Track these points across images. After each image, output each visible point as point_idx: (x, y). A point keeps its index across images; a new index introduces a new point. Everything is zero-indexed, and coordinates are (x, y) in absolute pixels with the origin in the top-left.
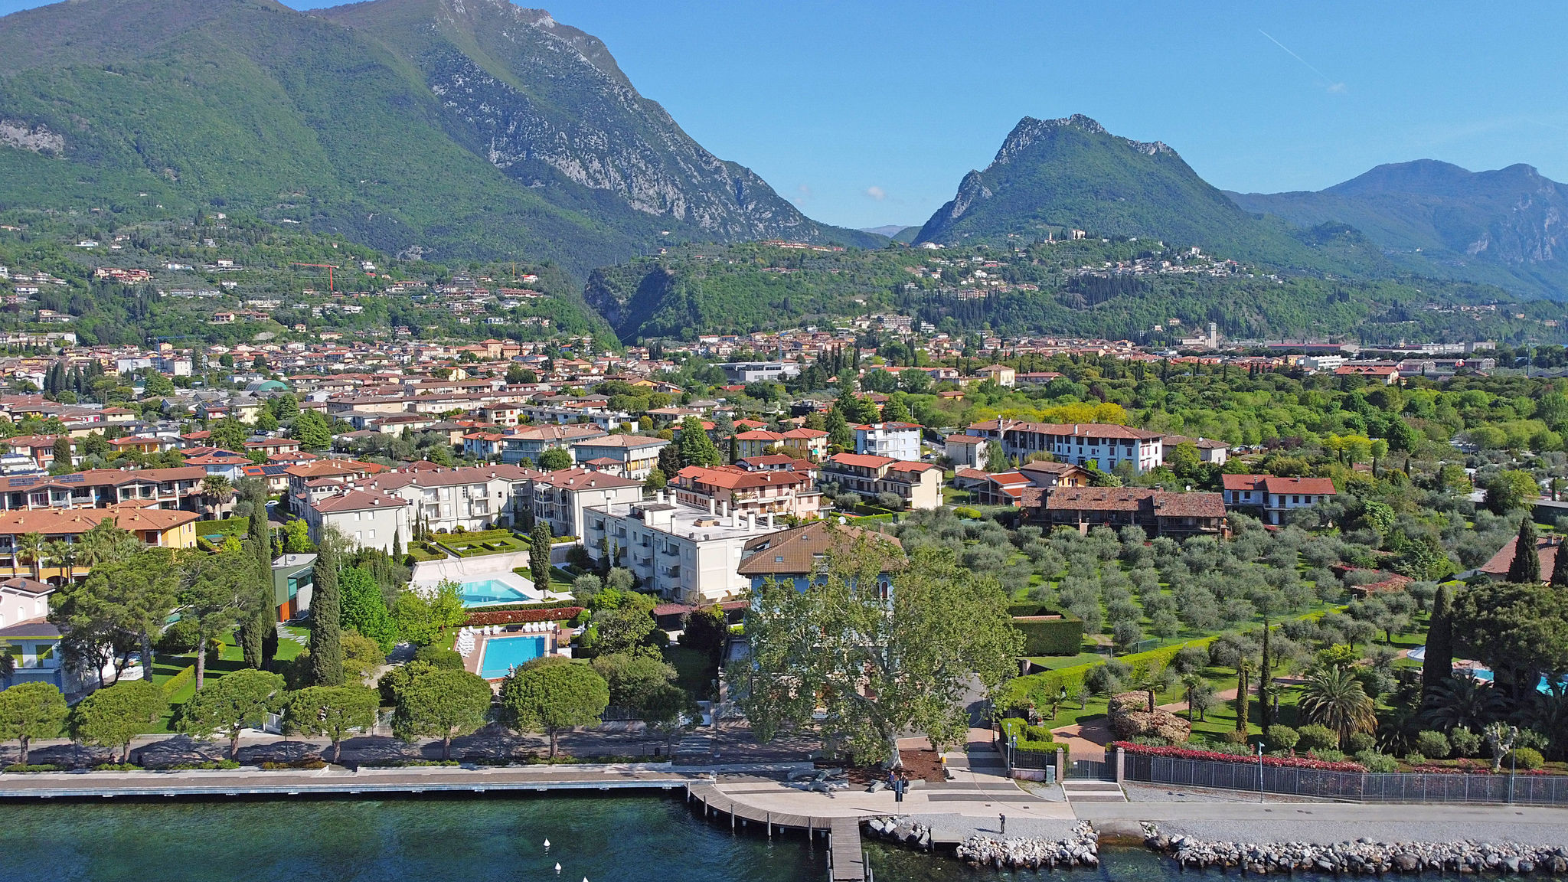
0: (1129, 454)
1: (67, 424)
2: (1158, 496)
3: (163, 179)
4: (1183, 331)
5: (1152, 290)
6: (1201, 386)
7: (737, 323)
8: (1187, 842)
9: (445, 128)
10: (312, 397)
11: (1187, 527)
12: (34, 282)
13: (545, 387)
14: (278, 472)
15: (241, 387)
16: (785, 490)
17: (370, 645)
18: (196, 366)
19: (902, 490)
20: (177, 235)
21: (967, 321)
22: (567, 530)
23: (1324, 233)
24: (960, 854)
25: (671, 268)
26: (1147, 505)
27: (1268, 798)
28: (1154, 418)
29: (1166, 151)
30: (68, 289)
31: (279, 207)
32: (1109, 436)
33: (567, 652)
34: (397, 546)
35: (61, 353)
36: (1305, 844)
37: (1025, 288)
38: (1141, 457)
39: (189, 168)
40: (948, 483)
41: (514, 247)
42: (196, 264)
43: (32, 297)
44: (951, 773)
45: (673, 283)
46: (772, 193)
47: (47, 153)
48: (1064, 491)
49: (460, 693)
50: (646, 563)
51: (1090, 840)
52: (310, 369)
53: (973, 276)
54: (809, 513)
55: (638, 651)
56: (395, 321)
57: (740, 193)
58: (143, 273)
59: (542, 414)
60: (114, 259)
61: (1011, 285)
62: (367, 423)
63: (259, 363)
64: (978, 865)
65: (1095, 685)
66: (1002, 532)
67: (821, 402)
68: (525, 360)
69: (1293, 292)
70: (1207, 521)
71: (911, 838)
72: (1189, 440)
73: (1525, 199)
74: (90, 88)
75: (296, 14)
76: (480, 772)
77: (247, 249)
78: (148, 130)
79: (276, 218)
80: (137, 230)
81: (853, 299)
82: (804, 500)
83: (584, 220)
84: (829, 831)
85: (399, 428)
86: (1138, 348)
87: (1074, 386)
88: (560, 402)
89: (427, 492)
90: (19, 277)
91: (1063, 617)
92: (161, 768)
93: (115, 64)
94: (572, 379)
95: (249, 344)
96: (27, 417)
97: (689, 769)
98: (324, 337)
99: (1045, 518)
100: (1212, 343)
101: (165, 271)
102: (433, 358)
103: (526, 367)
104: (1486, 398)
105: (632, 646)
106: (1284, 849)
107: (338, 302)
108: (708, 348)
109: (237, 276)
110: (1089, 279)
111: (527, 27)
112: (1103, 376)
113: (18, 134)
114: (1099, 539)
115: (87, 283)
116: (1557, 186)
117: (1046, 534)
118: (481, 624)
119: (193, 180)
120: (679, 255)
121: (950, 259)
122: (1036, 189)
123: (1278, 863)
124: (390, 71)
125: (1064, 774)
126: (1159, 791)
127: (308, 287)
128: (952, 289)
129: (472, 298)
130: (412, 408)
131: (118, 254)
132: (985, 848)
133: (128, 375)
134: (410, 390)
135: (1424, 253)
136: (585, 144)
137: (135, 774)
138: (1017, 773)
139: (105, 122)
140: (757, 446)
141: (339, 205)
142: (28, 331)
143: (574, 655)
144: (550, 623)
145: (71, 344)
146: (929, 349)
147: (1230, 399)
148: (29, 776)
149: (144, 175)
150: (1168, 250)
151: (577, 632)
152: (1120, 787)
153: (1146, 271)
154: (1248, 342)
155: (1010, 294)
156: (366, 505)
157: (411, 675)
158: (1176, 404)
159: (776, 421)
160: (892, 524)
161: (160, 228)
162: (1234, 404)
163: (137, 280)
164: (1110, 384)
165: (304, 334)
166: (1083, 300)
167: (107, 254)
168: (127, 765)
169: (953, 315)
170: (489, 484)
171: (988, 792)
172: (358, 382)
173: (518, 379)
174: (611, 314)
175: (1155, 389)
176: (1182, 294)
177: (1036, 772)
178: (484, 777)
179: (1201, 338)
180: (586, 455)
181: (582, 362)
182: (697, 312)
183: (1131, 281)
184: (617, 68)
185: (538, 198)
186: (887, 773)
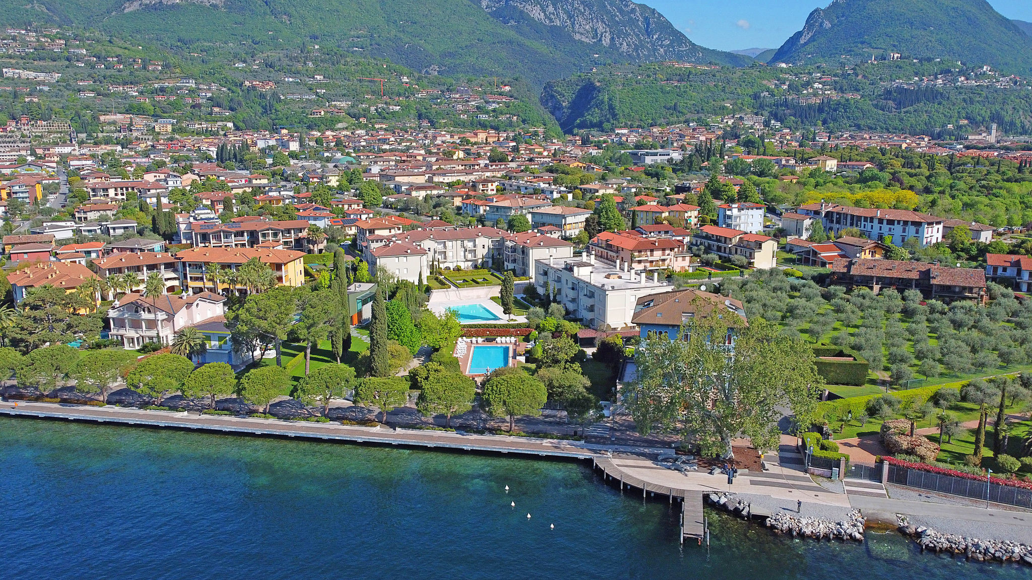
0: (917, 233)
1: (230, 184)
2: (935, 270)
3: (282, 22)
4: (969, 129)
5: (948, 98)
6: (979, 176)
7: (641, 120)
8: (929, 532)
10: (370, 169)
11: (954, 292)
12: (209, 89)
13: (513, 165)
14: (352, 222)
15: (328, 160)
16: (667, 252)
17: (404, 350)
18: (301, 145)
19: (748, 254)
20: (291, 59)
21: (805, 120)
22: (525, 273)
24: (768, 524)
25: (599, 82)
26: (926, 275)
27: (992, 505)
28: (940, 202)
30: (229, 94)
31: (351, 39)
32: (904, 219)
33: (522, 359)
34: (420, 280)
35: (225, 135)
36: (1016, 543)
37: (849, 96)
38: (926, 235)
39: (297, 15)
40: (782, 248)
41: (496, 66)
42: (302, 78)
43: (209, 99)
44: (767, 466)
45: (599, 91)
46: (671, 26)
47: (214, 6)
48: (865, 261)
49: (456, 388)
50: (573, 300)
51: (859, 524)
52: (369, 149)
53: (812, 87)
54: (682, 267)
55: (567, 366)
56: (420, 117)
57: (648, 27)
58: (271, 84)
59: (511, 186)
60: (255, 75)
61: (840, 94)
62: (403, 188)
63: (339, 143)
64: (780, 532)
65: (872, 411)
66: (817, 289)
67: (696, 182)
68: (501, 144)
70: (970, 290)
71: (736, 509)
72: (964, 224)
76: (467, 437)
77: (332, 68)
79: (349, 47)
80: (268, 56)
81: (723, 103)
82: (680, 259)
83: (540, 47)
84: (683, 500)
85: (422, 194)
86: (933, 142)
87: (880, 174)
88: (523, 177)
89: (439, 243)
90: (202, 86)
91: (855, 359)
92: (286, 418)
94: (531, 160)
95: (333, 130)
96: (208, 179)
97: (595, 447)
98: (377, 126)
99: (848, 281)
100: (992, 139)
101: (283, 82)
102: (443, 142)
103: (501, 150)
105: (563, 363)
106: (1000, 545)
107: (386, 103)
108: (621, 138)
109: (326, 86)
110: (900, 90)
112: (903, 167)
114: (887, 298)
115: (239, 90)
117: (849, 291)
118: (471, 336)
119: (299, 23)
120: (604, 72)
121: (796, 75)
122: (865, 22)
123: (994, 555)
125: (845, 474)
126: (912, 493)
127: (368, 93)
128: (795, 96)
129: (468, 101)
130: (430, 180)
131: (257, 72)
132: (786, 522)
133: (263, 151)
134: (429, 166)
137: (272, 421)
138: (812, 471)
140: (650, 215)
141: (387, 38)
142: (207, 121)
143: (527, 361)
144: (513, 338)
145: (230, 129)
146: (775, 141)
147: (1001, 188)
148: (216, 417)
149: (271, 20)
150: (965, 67)
151: (529, 346)
152: (884, 487)
153: (945, 84)
154: (1022, 137)
155: (838, 101)
156: (402, 252)
157: (428, 371)
158: (957, 190)
159: (664, 196)
160: (739, 277)
161: (281, 55)
162: (1003, 192)
163: (268, 88)
164: (908, 173)
165: (365, 124)
166: (894, 106)
167: (251, 72)
168: (267, 415)
169: (795, 116)
170: (477, 240)
171: (791, 482)
172: (398, 158)
173: (497, 159)
174: (557, 112)
175: (942, 178)
176: (972, 102)
177: (825, 471)
178: (472, 441)
179: (984, 135)
180: (539, 219)
181: (538, 147)
182: (614, 112)
183: (932, 91)
185: (512, 32)
186: (724, 461)
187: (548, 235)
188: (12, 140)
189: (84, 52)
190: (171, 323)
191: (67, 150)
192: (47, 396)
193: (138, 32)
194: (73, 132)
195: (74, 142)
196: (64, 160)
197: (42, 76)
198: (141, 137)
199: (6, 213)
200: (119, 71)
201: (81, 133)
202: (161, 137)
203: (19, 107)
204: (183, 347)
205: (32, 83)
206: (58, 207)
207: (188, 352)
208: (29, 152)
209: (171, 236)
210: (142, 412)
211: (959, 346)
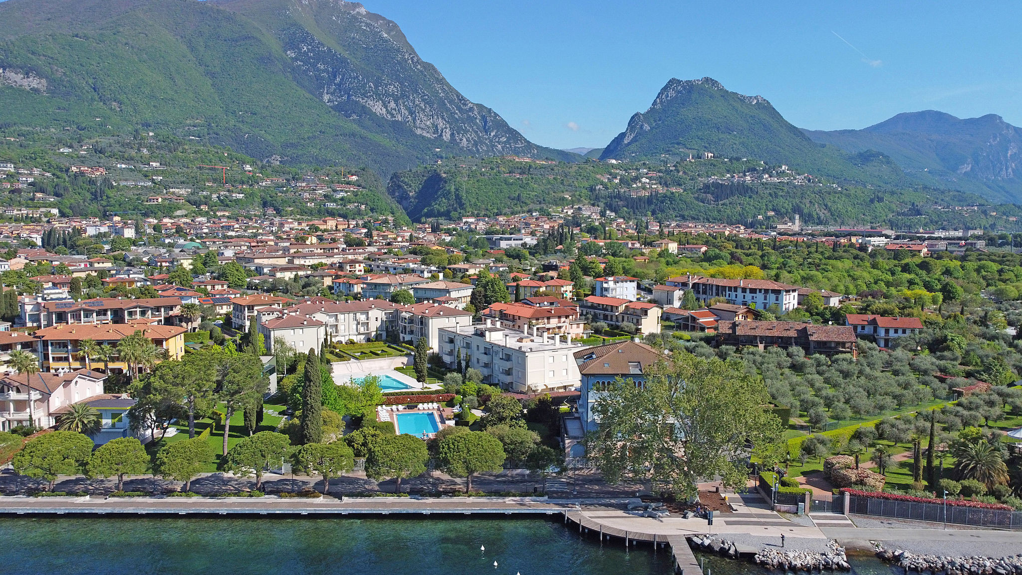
0: (777, 300)
1: (70, 268)
2: (810, 328)
3: (111, 109)
4: (776, 219)
5: (757, 193)
7: (487, 210)
8: (906, 555)
9: (295, 79)
10: (223, 253)
11: (831, 348)
12: (31, 174)
14: (222, 301)
15: (172, 245)
16: (563, 319)
17: (336, 416)
18: (137, 232)
19: (635, 321)
20: (123, 145)
21: (636, 211)
22: (424, 344)
23: (866, 158)
24: (758, 560)
25: (445, 173)
26: (803, 333)
27: (948, 526)
28: (782, 276)
29: (763, 102)
30: (53, 179)
31: (186, 128)
32: (764, 288)
33: (452, 423)
35: (48, 222)
36: (984, 557)
37: (674, 190)
38: (785, 302)
39: (129, 102)
40: (663, 317)
41: (340, 157)
42: (136, 165)
43: (30, 184)
44: (734, 507)
45: (446, 182)
46: (507, 125)
47: (36, 91)
48: (745, 325)
50: (487, 366)
51: (840, 552)
52: (213, 235)
53: (640, 182)
54: (577, 334)
55: (513, 423)
56: (265, 204)
57: (485, 124)
58: (101, 169)
59: (378, 267)
60: (82, 160)
61: (665, 188)
62: (266, 270)
63: (179, 230)
64: (772, 568)
65: (808, 450)
66: (707, 349)
67: (562, 262)
68: (353, 231)
69: (848, 196)
70: (843, 344)
71: (722, 549)
72: (816, 291)
73: (995, 137)
74: (64, 48)
75: (198, 3)
76: (423, 501)
77: (169, 156)
78: (102, 76)
79: (185, 135)
80: (97, 142)
81: (562, 195)
82: (575, 326)
83: (384, 140)
84: (669, 543)
85: (288, 274)
86: (749, 230)
87: (720, 254)
88: (388, 259)
89: (331, 316)
90: (21, 171)
91: (777, 406)
93: (80, 34)
94: (388, 244)
95: (171, 217)
97: (560, 501)
98: (219, 214)
99: (736, 341)
101: (115, 169)
102: (291, 229)
103: (355, 236)
104: (995, 267)
105: (508, 419)
106: (971, 561)
107: (228, 191)
108: (469, 226)
109: (162, 173)
110: (716, 185)
111: (348, 14)
112: (737, 248)
113: (16, 78)
114: (774, 355)
115: (65, 176)
116: (1016, 129)
117: (739, 351)
118: (391, 403)
119: (131, 110)
120: (449, 164)
121: (625, 170)
122: (679, 126)
123: (970, 570)
124: (260, 41)
125: (810, 508)
126: (874, 521)
127: (209, 181)
128: (627, 190)
129: (315, 190)
130: (291, 262)
131: (85, 157)
132: (774, 557)
133: (95, 237)
134: (285, 250)
135: (929, 172)
136: (386, 91)
138: (778, 508)
139: (73, 71)
140: (530, 290)
141: (226, 128)
142: (27, 207)
143: (457, 424)
144: (435, 404)
145: (55, 215)
146: (614, 229)
147: (827, 265)
148: (126, 499)
149: (99, 106)
150: (767, 167)
151: (456, 410)
152: (847, 519)
153: (753, 181)
154: (818, 227)
155: (664, 194)
156: (299, 324)
157: (364, 436)
158: (791, 267)
159: (534, 274)
161: (111, 141)
162: (831, 268)
163: (98, 174)
164: (744, 253)
165: (207, 212)
166: (712, 198)
167: (78, 157)
168: (189, 493)
169: (627, 207)
170: (370, 312)
171: (763, 520)
172: (249, 244)
173: (352, 243)
174: (404, 202)
175: (774, 257)
176: (776, 195)
177: (791, 507)
178: (428, 505)
179: (789, 224)
180: (421, 294)
181: (390, 233)
182: (461, 202)
183: (744, 187)
184: (407, 42)
185: (355, 126)
186: (693, 507)
187: (446, 305)
190: (46, 403)
204: (74, 425)
207: (81, 429)
210: (32, 499)
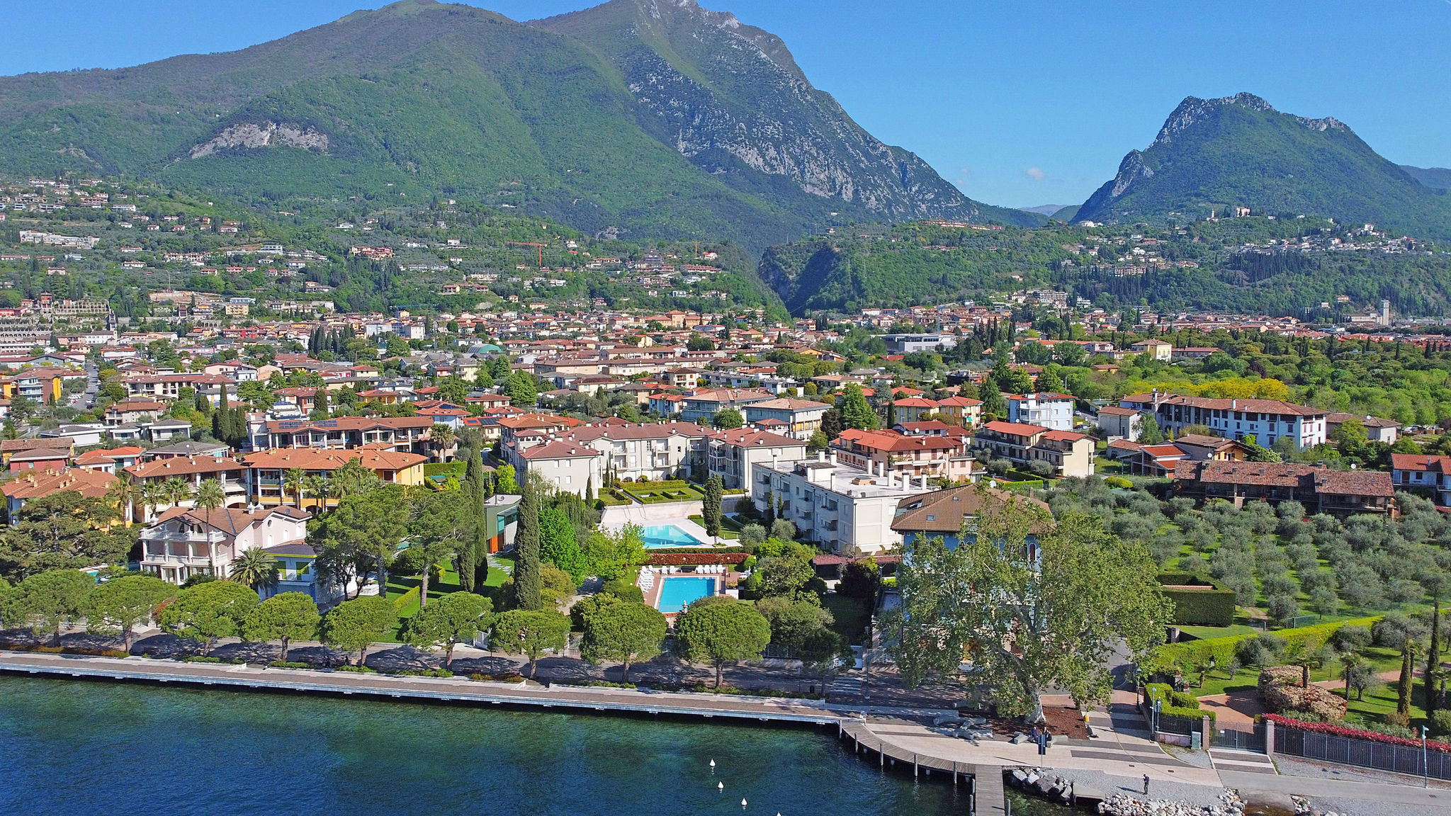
0: (1290, 430)
1: (325, 378)
2: (1320, 473)
3: (406, 171)
4: (1352, 308)
5: (1319, 267)
6: (1371, 363)
7: (898, 298)
9: (639, 122)
10: (522, 360)
11: (1350, 504)
12: (302, 258)
13: (721, 354)
14: (490, 422)
15: (464, 349)
16: (939, 454)
17: (564, 577)
18: (428, 331)
19: (1053, 458)
20: (416, 218)
21: (1124, 296)
22: (737, 484)
24: (1101, 810)
25: (838, 246)
26: (1308, 482)
27: (1432, 783)
28: (1318, 394)
29: (1338, 127)
30: (328, 264)
31: (499, 193)
32: (1269, 411)
33: (734, 593)
34: (589, 491)
35: (322, 319)
37: (1184, 265)
38: (1303, 434)
39: (427, 161)
40: (1100, 453)
41: (697, 228)
42: (430, 243)
43: (301, 271)
45: (839, 260)
46: (935, 175)
47: (315, 150)
48: (1219, 465)
49: (639, 623)
50: (807, 516)
51: (1237, 810)
52: (521, 335)
53: (1131, 253)
54: (961, 476)
55: (799, 596)
56: (592, 294)
57: (904, 176)
58: (387, 250)
59: (718, 378)
60: (366, 238)
61: (1170, 262)
62: (567, 382)
63: (479, 329)
65: (1246, 657)
66: (1154, 502)
67: (975, 372)
68: (704, 329)
70: (1373, 500)
71: (1053, 790)
72: (1356, 418)
74: (349, 94)
75: (518, 25)
76: (654, 695)
77: (471, 231)
78: (394, 129)
79: (496, 203)
80: (385, 215)
81: (1009, 275)
82: (957, 464)
83: (758, 202)
84: (974, 776)
85: (594, 388)
86: (1302, 325)
87: (1233, 361)
88: (734, 367)
89: (616, 444)
90: (292, 254)
91: (1214, 588)
92: (390, 672)
93: (370, 75)
94: (746, 347)
95: (472, 312)
96: (295, 372)
97: (841, 708)
98: (533, 307)
99: (1198, 491)
100: (1384, 320)
101: (405, 249)
102: (625, 327)
103: (706, 336)
105: (793, 591)
107: (545, 276)
108: (870, 320)
109: (463, 253)
110: (1252, 256)
111: (714, 28)
112: (1264, 352)
113: (292, 135)
114: (1254, 513)
115: (343, 260)
117: (1199, 506)
118: (659, 564)
119: (430, 171)
120: (845, 234)
121: (1108, 237)
122: (1200, 168)
124: (594, 71)
125: (1210, 741)
126: (1312, 767)
127: (520, 263)
128: (1109, 266)
129: (659, 273)
130: (605, 371)
131: (369, 235)
132: (1127, 807)
133: (374, 338)
134: (605, 355)
136: (762, 133)
137: (369, 675)
138: (1162, 737)
139: (360, 123)
140: (913, 412)
141: (549, 191)
142: (297, 299)
143: (741, 597)
144: (720, 566)
145: (330, 311)
146: (1084, 324)
147: (1402, 378)
148: (287, 671)
149: (391, 167)
150: (1338, 226)
151: (744, 576)
152: (1270, 760)
153: (1313, 248)
154: (1425, 319)
155: (1168, 271)
156: (564, 453)
157: (598, 605)
158: (1342, 381)
159: (932, 390)
160: (1042, 490)
161: (403, 213)
162: (1407, 383)
163: (383, 256)
164: (1271, 360)
165: (517, 304)
166: (1245, 277)
167: (360, 235)
168: (363, 667)
169: (1109, 291)
170: (670, 440)
171: (1131, 753)
172: (561, 347)
173: (698, 346)
174: (781, 289)
175: (1319, 366)
176: (1352, 271)
177: (1181, 737)
178: (660, 701)
179: (1373, 315)
180: (755, 416)
181: (755, 332)
182: (860, 287)
183: (1297, 258)
184: (794, 63)
185: (720, 183)
186: (1030, 727)
187: (770, 431)
188: (26, 326)
189: (134, 208)
190: (231, 546)
191: (101, 339)
192: (45, 645)
193: (210, 183)
194: (112, 315)
195: (112, 329)
196: (96, 351)
197: (72, 241)
198: (205, 322)
199: (8, 415)
200: (180, 234)
201: (122, 316)
202: (233, 321)
203: (39, 281)
204: (245, 575)
205: (58, 250)
206: (82, 408)
207: (251, 581)
208: (48, 342)
209: (239, 443)
210: (180, 664)
211: (1363, 573)
